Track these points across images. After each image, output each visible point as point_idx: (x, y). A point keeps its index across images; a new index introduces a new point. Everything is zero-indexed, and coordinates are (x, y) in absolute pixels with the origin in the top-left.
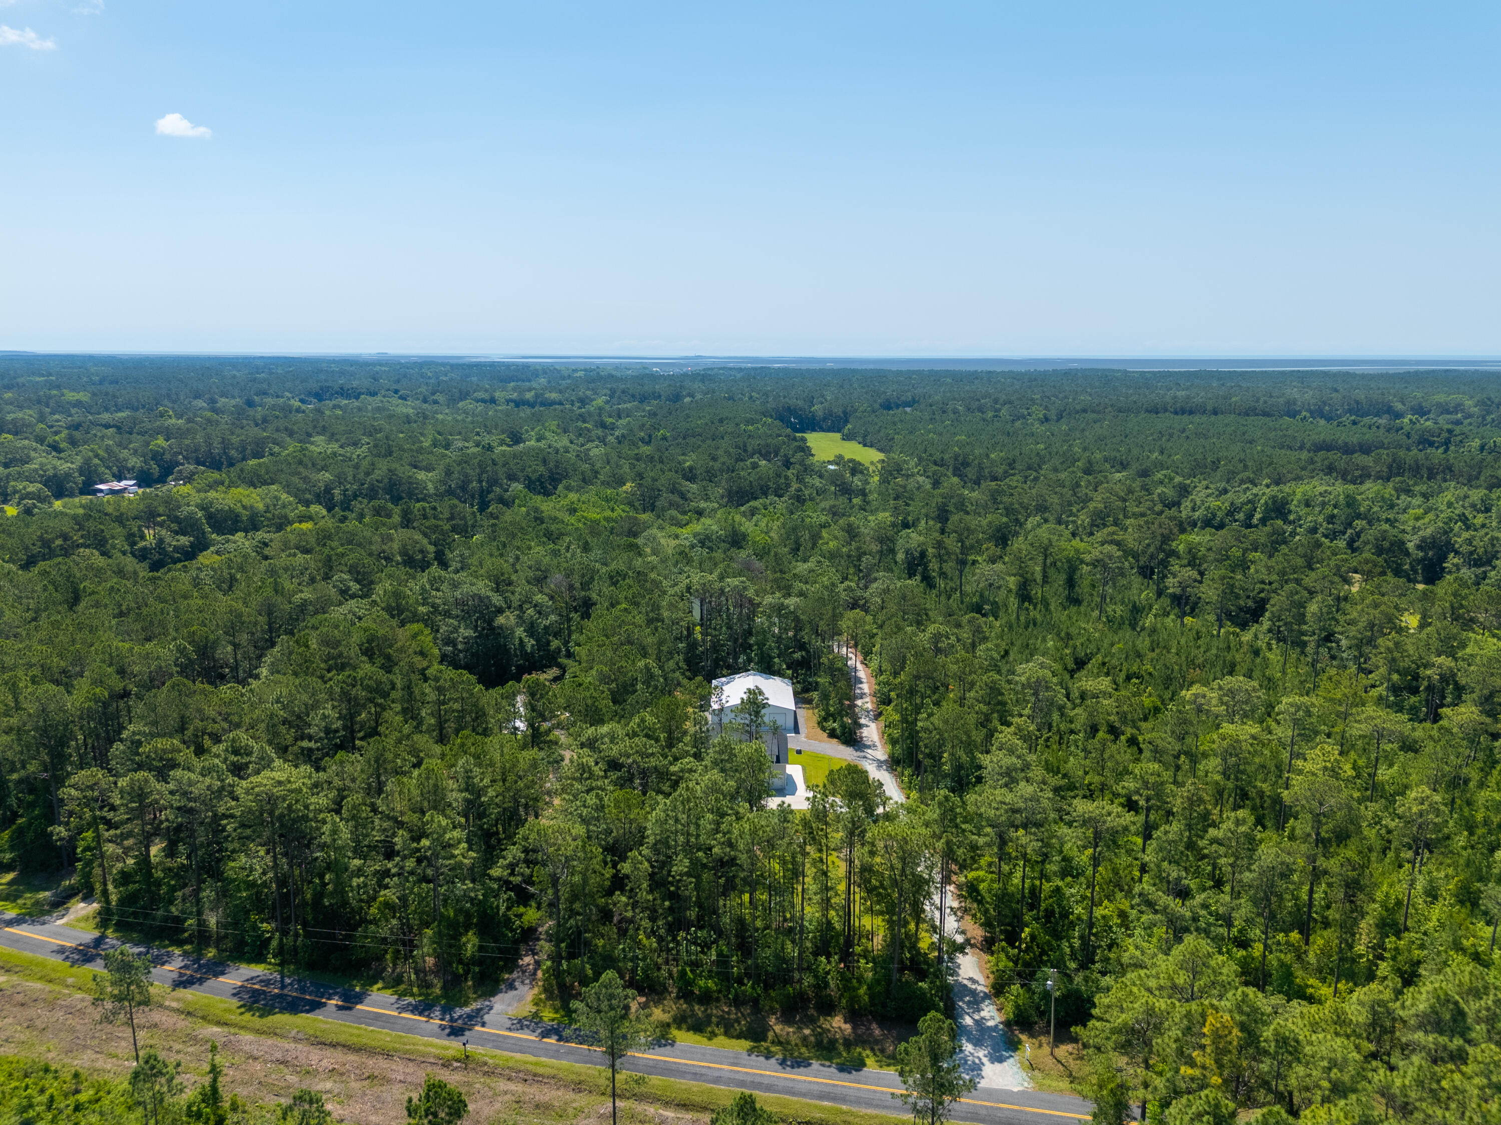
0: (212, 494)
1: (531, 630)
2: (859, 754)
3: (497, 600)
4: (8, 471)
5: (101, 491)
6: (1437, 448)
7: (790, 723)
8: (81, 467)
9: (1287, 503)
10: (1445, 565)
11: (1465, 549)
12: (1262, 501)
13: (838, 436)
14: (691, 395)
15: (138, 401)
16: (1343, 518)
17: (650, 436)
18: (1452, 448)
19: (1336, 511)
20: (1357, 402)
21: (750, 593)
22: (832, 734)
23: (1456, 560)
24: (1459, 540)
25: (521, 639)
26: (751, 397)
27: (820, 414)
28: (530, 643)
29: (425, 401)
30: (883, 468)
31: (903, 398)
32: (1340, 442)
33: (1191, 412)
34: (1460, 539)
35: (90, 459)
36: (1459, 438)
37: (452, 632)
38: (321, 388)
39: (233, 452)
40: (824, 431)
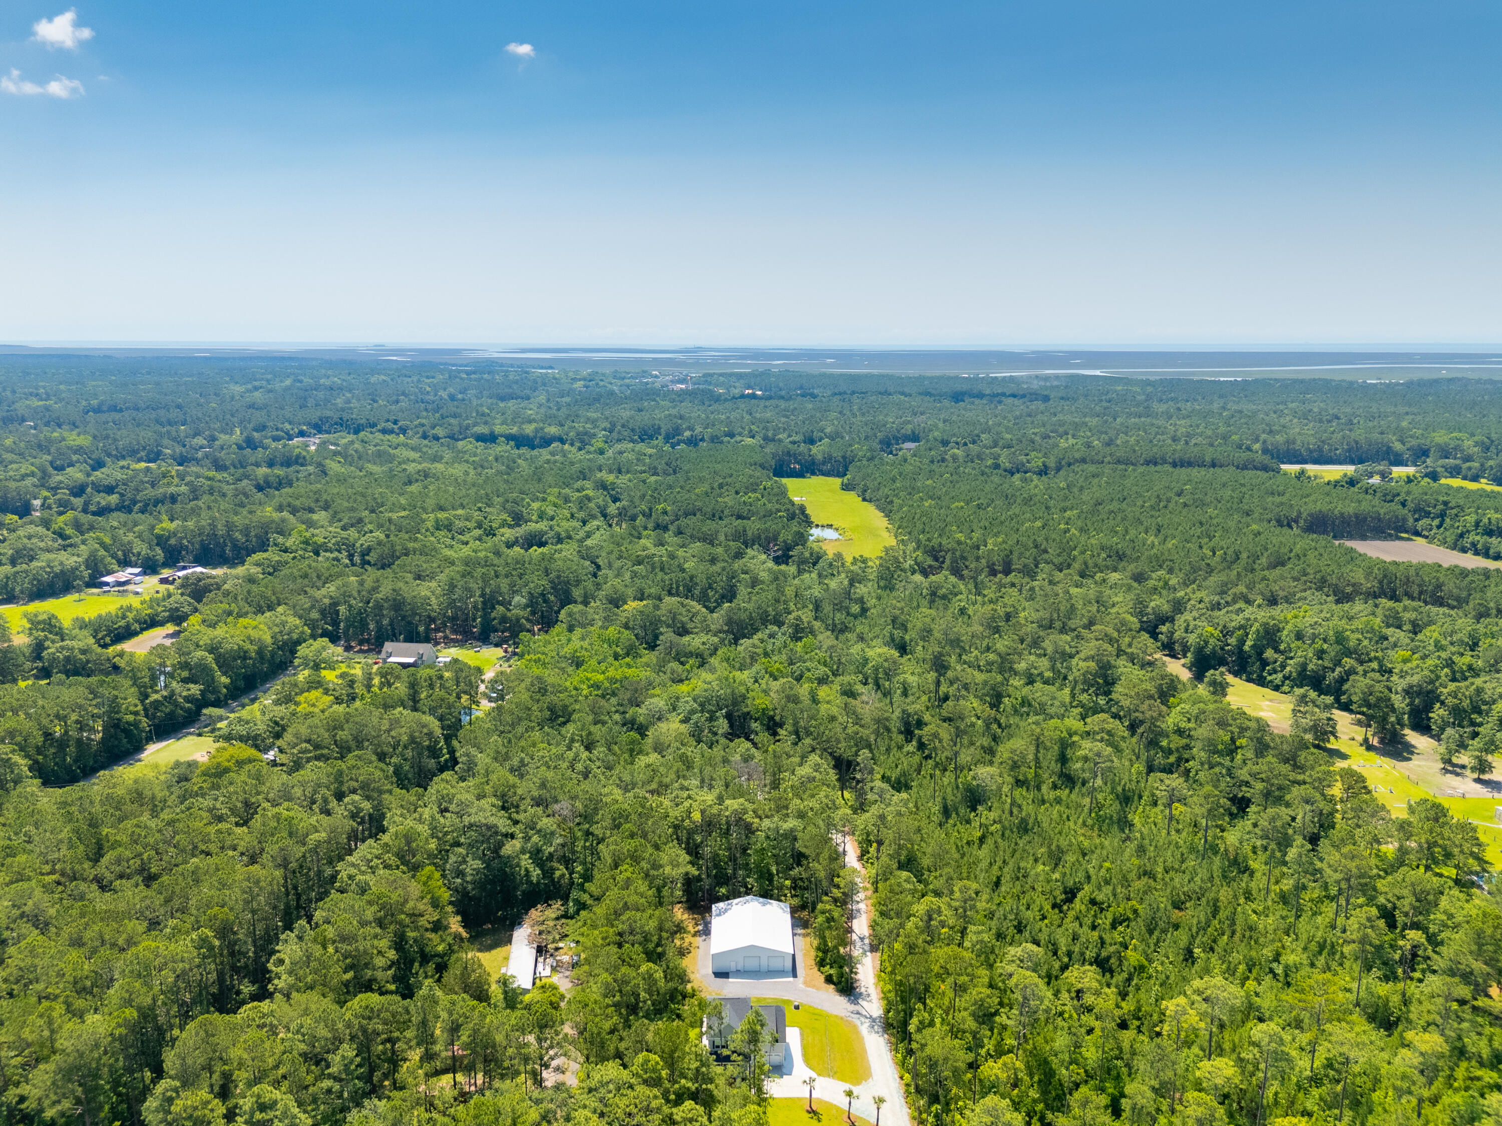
0: (220, 632)
1: (536, 854)
2: (853, 1007)
3: (502, 823)
4: (15, 569)
5: (107, 584)
6: (1433, 519)
7: (788, 964)
8: (87, 560)
9: (1278, 631)
10: (1431, 715)
11: (1450, 701)
12: (1254, 629)
13: (836, 482)
14: (691, 429)
15: (138, 444)
16: (1333, 654)
17: (650, 509)
18: (1448, 520)
19: (1325, 646)
20: (1357, 442)
21: (749, 817)
22: (829, 980)
23: (1441, 712)
24: (1445, 691)
25: (527, 870)
26: (751, 431)
27: (820, 457)
28: (536, 873)
29: (425, 436)
30: (881, 565)
31: (903, 431)
32: (1336, 512)
33: (1190, 464)
34: (1447, 689)
35: (97, 550)
36: (1454, 511)
37: (461, 863)
38: (321, 420)
39: (238, 535)
40: (823, 475)
